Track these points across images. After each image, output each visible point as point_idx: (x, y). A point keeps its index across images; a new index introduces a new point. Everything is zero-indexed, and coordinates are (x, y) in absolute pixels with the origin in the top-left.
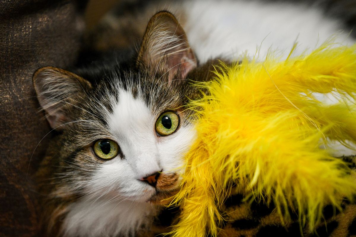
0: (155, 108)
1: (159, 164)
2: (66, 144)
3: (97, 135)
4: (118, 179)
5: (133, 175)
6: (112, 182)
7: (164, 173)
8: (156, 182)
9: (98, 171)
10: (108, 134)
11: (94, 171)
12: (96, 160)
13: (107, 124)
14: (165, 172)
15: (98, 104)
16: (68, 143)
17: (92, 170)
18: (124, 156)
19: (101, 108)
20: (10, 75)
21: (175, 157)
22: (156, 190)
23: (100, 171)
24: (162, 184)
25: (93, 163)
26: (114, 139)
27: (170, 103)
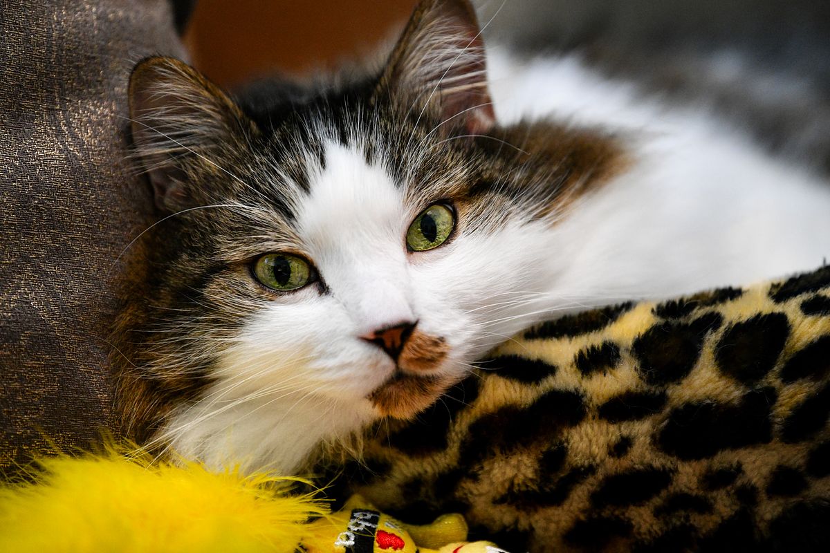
0: (413, 192)
1: (412, 307)
2: (185, 257)
3: (268, 240)
4: (309, 338)
5: (349, 326)
6: (293, 344)
7: (422, 330)
8: (401, 349)
9: (260, 316)
10: (295, 240)
11: (251, 314)
12: (257, 291)
13: (293, 216)
14: (423, 328)
15: (275, 173)
16: (190, 255)
17: (247, 314)
18: (328, 288)
19: (281, 180)
20: (58, 108)
21: (445, 300)
22: (397, 367)
23: (264, 317)
24: (414, 354)
25: (251, 297)
26: (306, 252)
27: (447, 182)
